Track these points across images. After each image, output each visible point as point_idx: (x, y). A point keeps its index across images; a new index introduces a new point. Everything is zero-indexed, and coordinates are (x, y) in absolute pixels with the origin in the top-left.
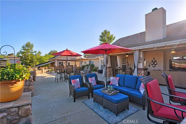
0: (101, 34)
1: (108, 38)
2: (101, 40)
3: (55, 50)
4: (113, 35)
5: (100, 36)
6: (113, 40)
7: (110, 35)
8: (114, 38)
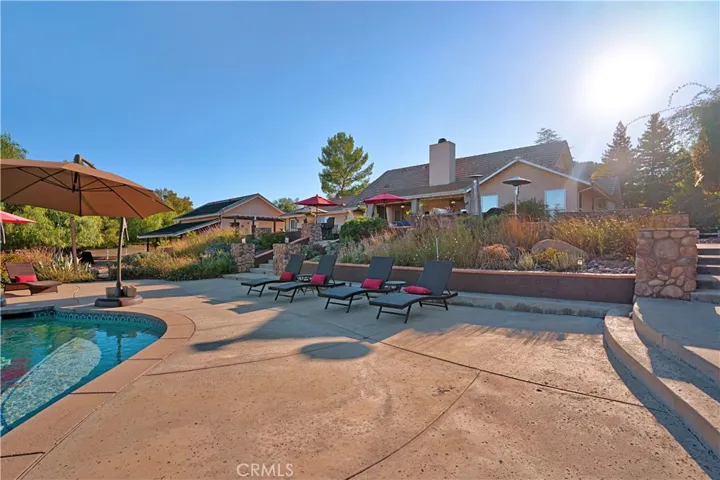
0: (326, 144)
1: (348, 157)
2: (325, 163)
3: (165, 190)
4: (361, 150)
5: (324, 151)
6: (363, 162)
7: (355, 148)
8: (366, 157)
